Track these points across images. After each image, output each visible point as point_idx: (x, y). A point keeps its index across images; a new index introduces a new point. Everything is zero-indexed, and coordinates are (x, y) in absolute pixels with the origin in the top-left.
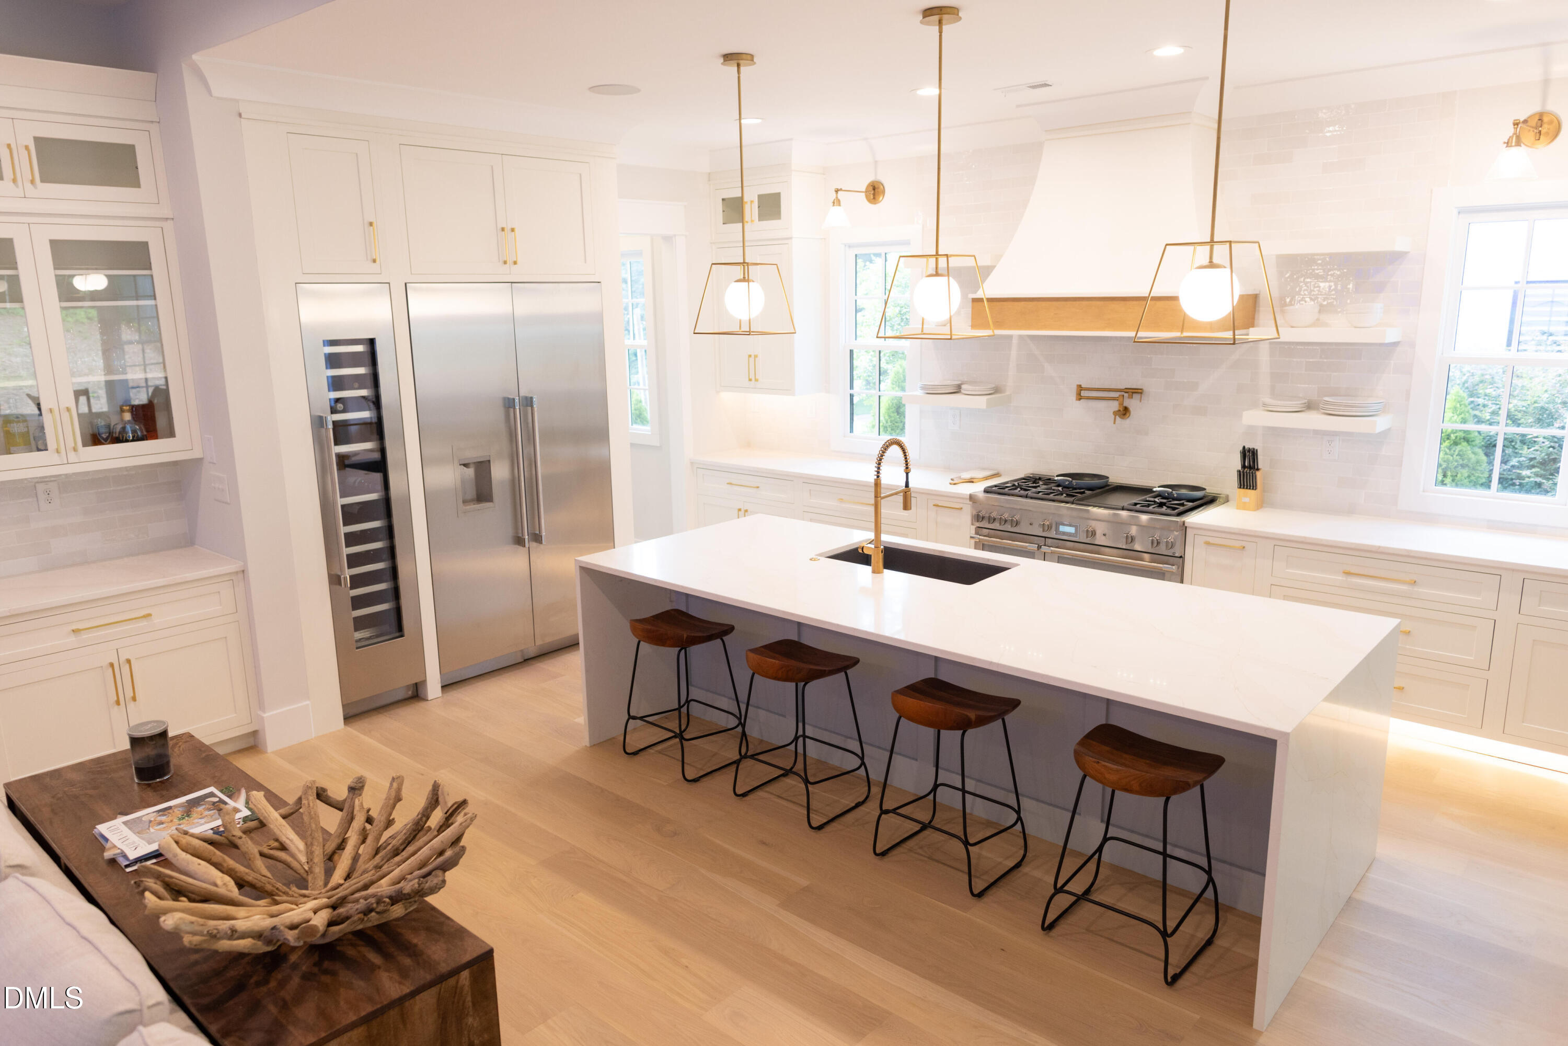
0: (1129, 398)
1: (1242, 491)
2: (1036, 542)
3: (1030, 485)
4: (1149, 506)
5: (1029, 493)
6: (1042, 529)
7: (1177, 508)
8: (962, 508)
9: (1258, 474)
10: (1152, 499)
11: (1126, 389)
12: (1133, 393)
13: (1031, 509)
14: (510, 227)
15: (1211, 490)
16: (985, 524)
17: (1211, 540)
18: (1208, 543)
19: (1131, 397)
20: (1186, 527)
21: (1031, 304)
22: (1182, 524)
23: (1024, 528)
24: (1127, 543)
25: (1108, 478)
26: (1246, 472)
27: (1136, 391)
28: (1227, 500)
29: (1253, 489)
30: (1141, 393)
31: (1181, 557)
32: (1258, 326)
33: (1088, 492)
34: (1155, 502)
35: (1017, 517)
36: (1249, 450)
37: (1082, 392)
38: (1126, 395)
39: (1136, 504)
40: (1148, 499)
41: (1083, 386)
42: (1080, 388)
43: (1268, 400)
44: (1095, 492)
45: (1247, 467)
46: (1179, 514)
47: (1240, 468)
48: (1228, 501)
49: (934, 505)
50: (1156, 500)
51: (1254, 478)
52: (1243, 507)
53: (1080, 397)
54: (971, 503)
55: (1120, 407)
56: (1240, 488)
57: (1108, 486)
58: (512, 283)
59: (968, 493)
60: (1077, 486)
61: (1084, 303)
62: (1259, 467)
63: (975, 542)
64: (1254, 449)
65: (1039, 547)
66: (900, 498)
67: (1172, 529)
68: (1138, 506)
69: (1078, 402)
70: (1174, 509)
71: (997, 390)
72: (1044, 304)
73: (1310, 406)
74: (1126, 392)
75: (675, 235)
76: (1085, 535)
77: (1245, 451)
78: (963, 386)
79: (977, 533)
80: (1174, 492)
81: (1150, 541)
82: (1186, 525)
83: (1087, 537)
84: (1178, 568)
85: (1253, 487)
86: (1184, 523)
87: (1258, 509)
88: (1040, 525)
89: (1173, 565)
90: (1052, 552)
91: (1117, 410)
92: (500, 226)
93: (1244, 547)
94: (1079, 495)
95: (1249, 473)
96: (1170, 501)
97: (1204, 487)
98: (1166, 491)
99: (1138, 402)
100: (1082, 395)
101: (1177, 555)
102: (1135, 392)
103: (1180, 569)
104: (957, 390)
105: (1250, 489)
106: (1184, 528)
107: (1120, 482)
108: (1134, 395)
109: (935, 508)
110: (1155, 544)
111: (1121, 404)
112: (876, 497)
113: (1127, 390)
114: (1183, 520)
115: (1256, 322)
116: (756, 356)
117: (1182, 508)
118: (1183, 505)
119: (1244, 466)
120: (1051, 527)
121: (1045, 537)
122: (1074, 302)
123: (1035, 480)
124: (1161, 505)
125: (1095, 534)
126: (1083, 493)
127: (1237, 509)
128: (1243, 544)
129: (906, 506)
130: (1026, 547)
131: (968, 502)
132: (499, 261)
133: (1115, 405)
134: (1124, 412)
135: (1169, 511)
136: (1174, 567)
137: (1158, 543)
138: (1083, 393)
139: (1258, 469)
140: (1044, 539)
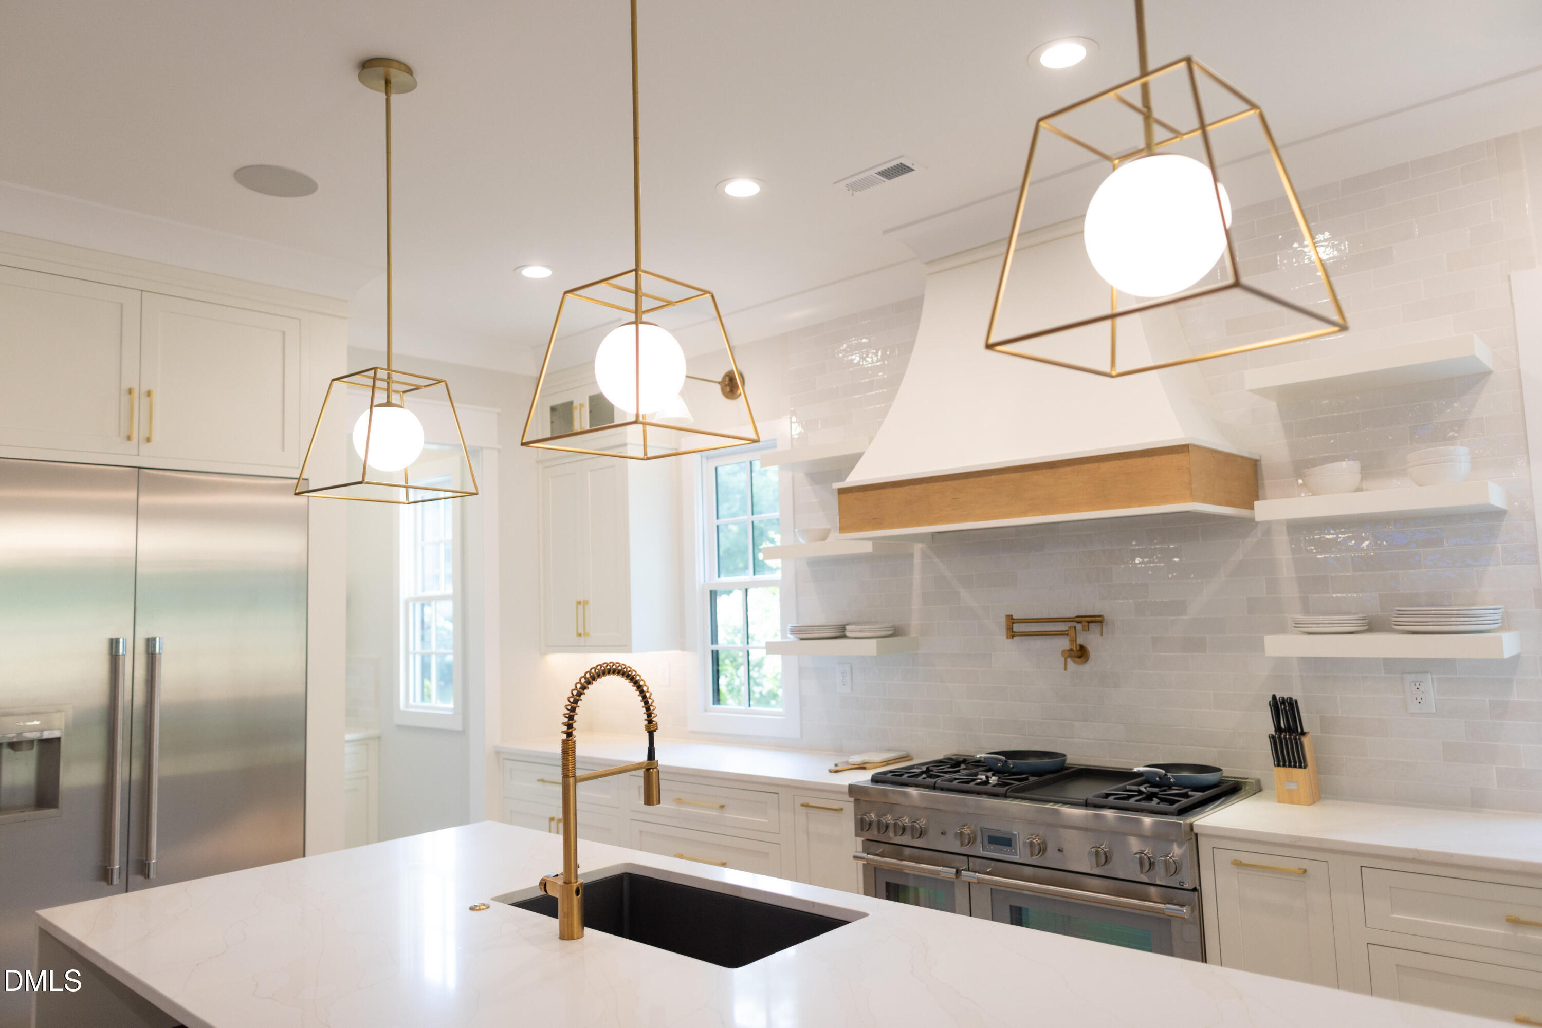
0: (1083, 630)
1: (1282, 770)
2: (953, 865)
3: (945, 770)
4: (1129, 797)
5: (939, 781)
6: (958, 843)
7: (1180, 801)
8: (842, 809)
9: (1306, 740)
10: (1135, 788)
11: (1078, 617)
12: (1089, 622)
13: (940, 806)
14: (145, 389)
15: (1230, 771)
16: (874, 834)
17: (1246, 858)
18: (1238, 864)
19: (1087, 629)
20: (1196, 835)
21: (918, 488)
22: (1188, 829)
23: (933, 841)
24: (1098, 865)
25: (1064, 755)
26: (1285, 738)
27: (1093, 619)
28: (1258, 789)
29: (1300, 767)
30: (1101, 622)
31: (1195, 890)
32: (1264, 499)
33: (1032, 779)
34: (1140, 793)
35: (923, 822)
36: (1283, 701)
37: (1014, 625)
38: (1079, 627)
39: (1107, 796)
40: (1128, 787)
41: (1014, 617)
42: (1011, 621)
43: (1300, 617)
44: (1043, 778)
45: (1285, 731)
46: (1183, 812)
47: (1272, 731)
48: (1260, 790)
49: (802, 805)
50: (1142, 788)
51: (1300, 748)
52: (1289, 798)
53: (1012, 634)
54: (852, 800)
55: (1071, 644)
56: (1279, 765)
57: (1067, 768)
58: (139, 468)
59: (847, 784)
60: (1014, 770)
61: (993, 478)
62: (1305, 730)
63: (864, 864)
64: (1291, 699)
65: (958, 872)
66: (638, 780)
67: (1173, 838)
68: (1111, 798)
69: (1010, 640)
70: (1172, 802)
71: (896, 632)
72: (936, 486)
73: (1372, 626)
74: (1078, 622)
75: (482, 448)
76: (1028, 851)
77: (1276, 703)
78: (847, 627)
79: (866, 850)
80: (1169, 775)
81: (1138, 861)
82: (1195, 830)
83: (1032, 855)
84: (1193, 911)
85: (1300, 763)
86: (1191, 825)
87: (1314, 802)
88: (956, 833)
89: (1183, 906)
90: (980, 882)
91: (1068, 648)
92: (125, 386)
93: (1305, 871)
94: (1018, 783)
95: (1290, 739)
96: (1165, 791)
97: (1217, 766)
98: (1156, 773)
99: (1099, 636)
100: (1014, 630)
101: (1186, 886)
102: (1093, 621)
103: (1196, 913)
104: (841, 633)
105: (1295, 766)
106: (1193, 837)
107: (1085, 763)
108: (1091, 624)
109: (804, 810)
110: (1147, 867)
111: (1073, 640)
112: (566, 776)
113: (1079, 619)
114: (1189, 821)
115: (1260, 494)
116: (586, 603)
117: (1184, 802)
118: (1186, 796)
119: (1278, 729)
120: (975, 839)
121: (968, 856)
122: (978, 479)
123: (955, 763)
124: (1149, 797)
125: (1045, 850)
126: (1026, 779)
127: (1279, 802)
128: (1305, 864)
129: (651, 796)
130: (938, 873)
131: (847, 797)
132: (119, 436)
133: (1064, 643)
134: (1081, 653)
135: (1164, 806)
136: (1185, 910)
137: (1152, 864)
138: (1017, 628)
139: (1303, 733)
140: (965, 858)
